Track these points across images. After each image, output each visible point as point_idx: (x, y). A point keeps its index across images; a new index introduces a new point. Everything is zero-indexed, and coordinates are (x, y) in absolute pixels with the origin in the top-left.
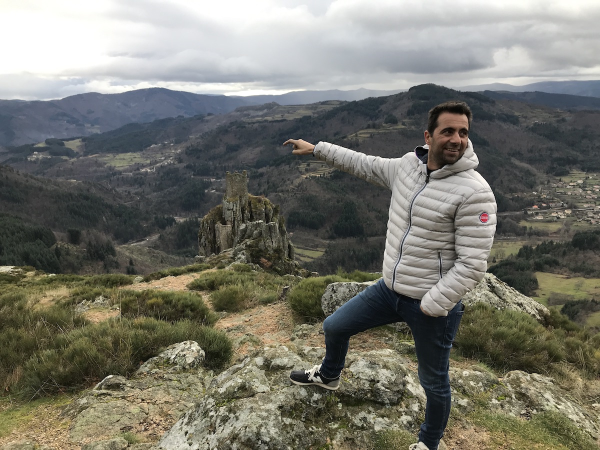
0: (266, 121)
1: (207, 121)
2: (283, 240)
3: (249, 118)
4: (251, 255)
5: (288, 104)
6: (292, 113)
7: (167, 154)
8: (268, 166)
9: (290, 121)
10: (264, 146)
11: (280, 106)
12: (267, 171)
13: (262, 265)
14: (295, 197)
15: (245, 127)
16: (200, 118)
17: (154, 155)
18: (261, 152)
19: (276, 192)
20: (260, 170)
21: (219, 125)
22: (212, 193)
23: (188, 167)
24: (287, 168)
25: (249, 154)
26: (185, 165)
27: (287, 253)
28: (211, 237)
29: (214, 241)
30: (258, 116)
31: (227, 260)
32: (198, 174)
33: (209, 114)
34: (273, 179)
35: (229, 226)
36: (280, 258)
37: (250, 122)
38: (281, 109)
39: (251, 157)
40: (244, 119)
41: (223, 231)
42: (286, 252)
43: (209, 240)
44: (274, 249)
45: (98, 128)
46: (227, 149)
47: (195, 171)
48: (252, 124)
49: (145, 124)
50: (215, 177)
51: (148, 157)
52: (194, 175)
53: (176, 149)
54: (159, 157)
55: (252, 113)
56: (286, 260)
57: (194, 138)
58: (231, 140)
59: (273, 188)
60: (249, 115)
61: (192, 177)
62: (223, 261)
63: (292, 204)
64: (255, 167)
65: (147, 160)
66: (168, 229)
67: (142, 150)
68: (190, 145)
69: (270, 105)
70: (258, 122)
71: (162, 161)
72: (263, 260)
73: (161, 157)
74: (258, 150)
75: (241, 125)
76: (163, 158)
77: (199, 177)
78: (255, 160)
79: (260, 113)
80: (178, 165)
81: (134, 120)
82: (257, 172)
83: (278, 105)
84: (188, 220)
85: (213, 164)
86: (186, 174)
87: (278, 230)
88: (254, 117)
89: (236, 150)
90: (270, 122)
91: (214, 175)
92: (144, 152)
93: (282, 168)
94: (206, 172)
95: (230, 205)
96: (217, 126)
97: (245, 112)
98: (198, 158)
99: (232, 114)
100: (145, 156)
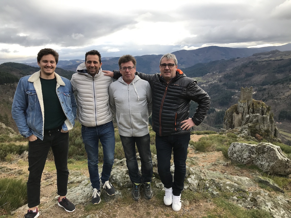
0: (270, 60)
1: (237, 61)
2: (272, 126)
3: (260, 59)
4: (251, 131)
5: (286, 51)
6: (287, 56)
7: (214, 78)
8: (269, 85)
9: (286, 60)
10: (268, 74)
11: (280, 51)
12: (268, 88)
13: (256, 138)
14: (285, 103)
15: (257, 64)
16: (233, 60)
17: (208, 78)
18: (266, 77)
19: (273, 99)
20: (264, 87)
21: (243, 63)
22: (236, 98)
23: (224, 84)
24: (281, 86)
25: (258, 78)
26: (223, 83)
27: (274, 134)
28: (230, 120)
29: (231, 122)
30: (266, 58)
31: (237, 132)
32: (229, 88)
33: (238, 58)
34: (271, 92)
35: (240, 115)
36: (268, 135)
37: (261, 61)
38: (280, 54)
39: (259, 80)
40: (257, 60)
41: (237, 118)
42: (273, 132)
43: (229, 121)
44: (265, 130)
45: (184, 66)
46: (246, 76)
47: (227, 87)
48: (262, 62)
49: (205, 63)
50: (238, 90)
51: (205, 79)
52: (227, 88)
53: (219, 76)
54: (210, 79)
55: (262, 56)
56: (272, 137)
57: (229, 70)
58: (249, 71)
59: (271, 97)
60: (260, 57)
61: (226, 89)
62: (235, 133)
63: (282, 107)
64: (261, 85)
65: (204, 81)
66: (211, 114)
67: (202, 76)
68: (226, 74)
69: (274, 52)
70: (265, 61)
71: (212, 81)
72: (258, 135)
73: (211, 79)
74: (264, 76)
75: (255, 63)
76: (212, 80)
77: (230, 90)
78: (262, 81)
79: (267, 56)
80: (219, 83)
81: (200, 62)
82: (262, 88)
83: (279, 51)
84: (222, 111)
85: (238, 83)
86: (223, 88)
87: (269, 120)
88: (263, 58)
89: (251, 76)
90: (273, 61)
91: (237, 89)
92: (204, 77)
93: (278, 86)
94: (233, 87)
95: (242, 105)
96: (242, 64)
97: (258, 56)
98: (230, 80)
99: (251, 57)
100: (204, 79)
